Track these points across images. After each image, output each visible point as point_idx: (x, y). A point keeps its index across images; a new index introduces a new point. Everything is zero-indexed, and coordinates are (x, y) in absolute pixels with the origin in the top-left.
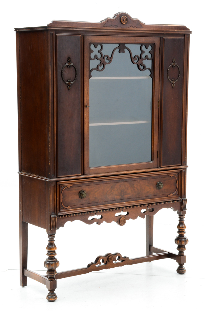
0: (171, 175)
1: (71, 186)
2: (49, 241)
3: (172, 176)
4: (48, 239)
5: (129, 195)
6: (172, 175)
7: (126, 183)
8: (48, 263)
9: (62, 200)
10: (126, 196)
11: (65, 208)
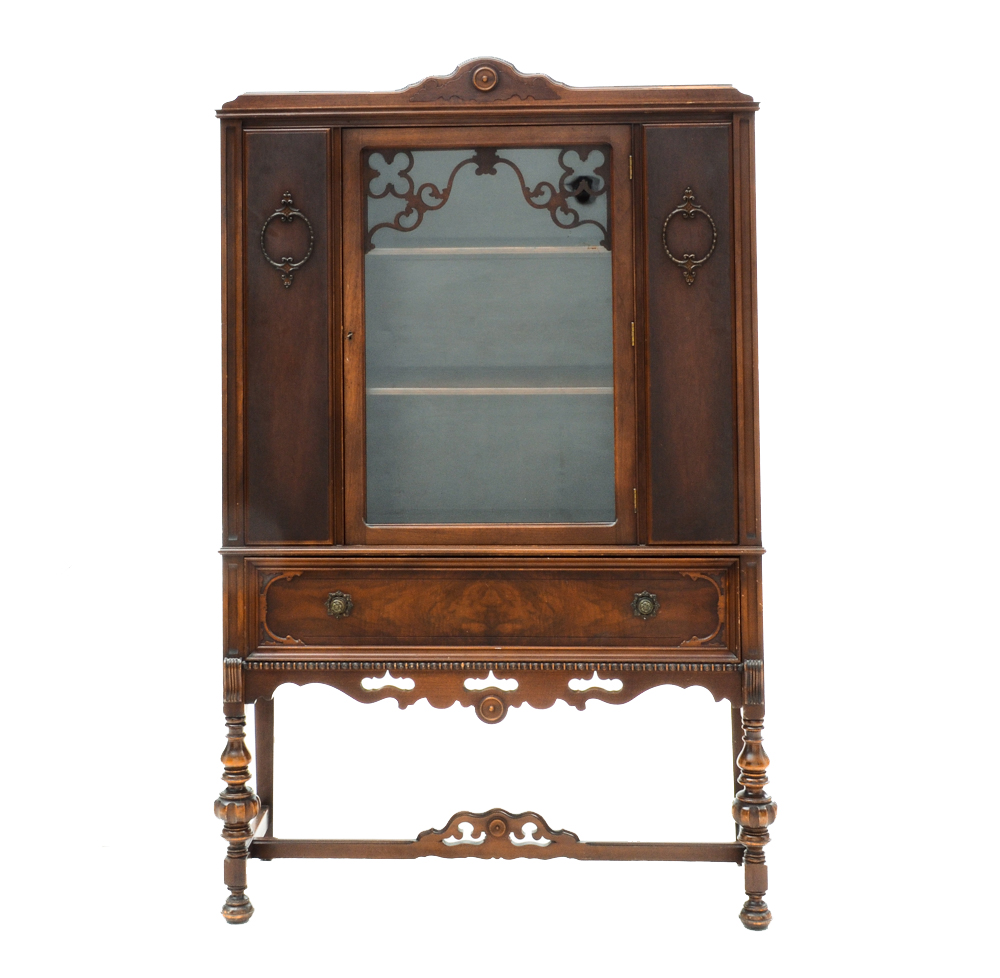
0: (692, 575)
1: (295, 577)
2: (229, 736)
3: (699, 579)
4: (227, 730)
5: (518, 626)
6: (699, 576)
7: (505, 585)
8: (226, 804)
9: (265, 616)
10: (508, 628)
11: (277, 642)
